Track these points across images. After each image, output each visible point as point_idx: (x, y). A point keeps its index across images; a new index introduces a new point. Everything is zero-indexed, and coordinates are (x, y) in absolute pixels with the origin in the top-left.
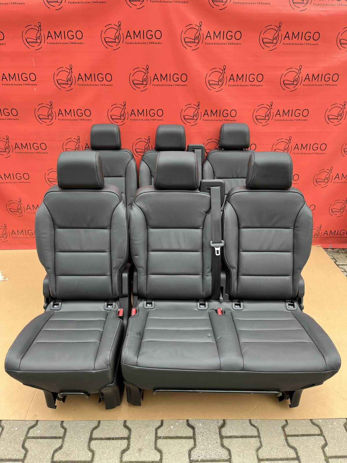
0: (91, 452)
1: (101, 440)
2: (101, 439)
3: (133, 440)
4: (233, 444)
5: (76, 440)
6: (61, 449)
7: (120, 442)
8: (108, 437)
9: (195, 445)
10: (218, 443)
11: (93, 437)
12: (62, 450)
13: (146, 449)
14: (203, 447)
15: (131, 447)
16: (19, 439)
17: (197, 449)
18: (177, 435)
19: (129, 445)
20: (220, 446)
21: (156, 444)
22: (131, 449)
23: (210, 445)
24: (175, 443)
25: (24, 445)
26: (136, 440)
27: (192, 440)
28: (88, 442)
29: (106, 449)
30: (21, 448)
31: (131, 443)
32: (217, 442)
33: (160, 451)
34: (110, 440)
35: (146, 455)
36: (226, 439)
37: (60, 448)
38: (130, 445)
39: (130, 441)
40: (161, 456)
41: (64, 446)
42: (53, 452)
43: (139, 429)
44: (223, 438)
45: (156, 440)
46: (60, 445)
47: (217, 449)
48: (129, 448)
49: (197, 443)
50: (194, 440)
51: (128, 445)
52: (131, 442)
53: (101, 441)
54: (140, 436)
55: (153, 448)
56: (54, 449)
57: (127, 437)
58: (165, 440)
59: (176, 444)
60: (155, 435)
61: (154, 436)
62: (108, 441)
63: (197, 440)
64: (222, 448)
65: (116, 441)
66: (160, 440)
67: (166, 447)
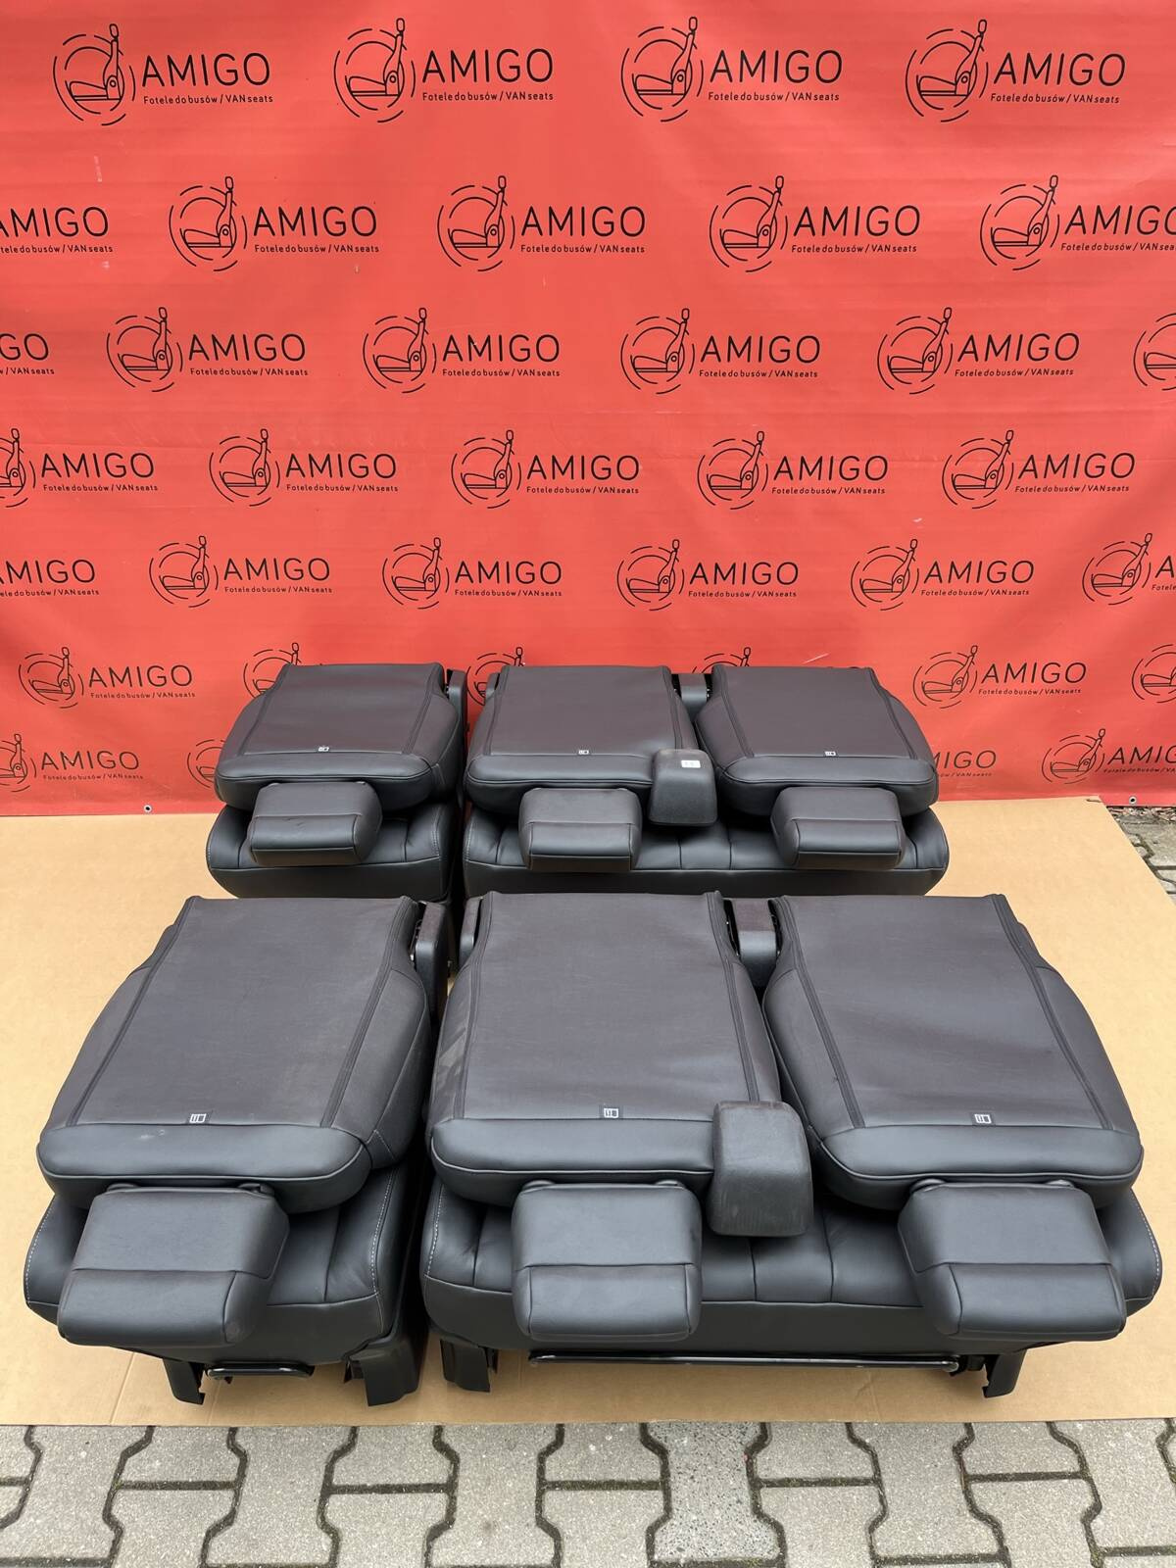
0: (328, 1533)
1: (361, 1493)
3: (466, 1493)
4: (794, 1508)
5: (278, 1492)
6: (230, 1524)
7: (422, 1499)
8: (382, 1482)
9: (668, 1509)
10: (745, 1505)
11: (335, 1482)
12: (236, 1526)
14: (694, 1518)
16: (94, 1491)
17: (675, 1523)
18: (610, 1477)
20: (749, 1514)
21: (539, 1507)
22: (458, 1525)
25: (110, 1509)
26: (475, 1493)
29: (378, 1524)
30: (101, 1519)
31: (458, 1504)
32: (739, 1501)
33: (553, 1532)
34: (390, 1492)
35: (508, 1544)
37: (229, 1520)
40: (555, 1546)
41: (240, 1515)
42: (204, 1535)
43: (484, 1456)
44: (761, 1487)
45: (540, 1494)
46: (226, 1512)
47: (739, 1525)
50: (665, 1493)
52: (459, 1500)
53: (359, 1496)
54: (489, 1479)
55: (532, 1520)
56: (207, 1525)
58: (570, 1495)
60: (538, 1477)
61: (534, 1481)
62: (382, 1497)
63: (674, 1494)
64: (755, 1521)
65: (409, 1495)
66: (555, 1492)
67: (573, 1517)
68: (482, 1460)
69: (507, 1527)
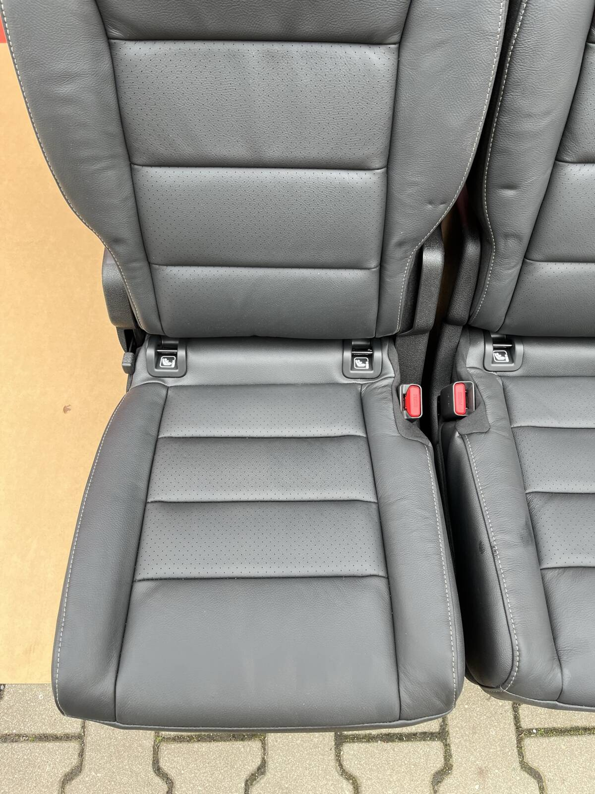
0: (348, 779)
1: (368, 741)
2: (370, 739)
3: (459, 741)
5: (298, 742)
6: (263, 773)
7: (421, 747)
12: (268, 775)
13: (498, 769)
16: (140, 745)
18: (575, 724)
19: (448, 756)
21: (521, 754)
22: (455, 771)
24: (573, 750)
25: (158, 762)
26: (465, 740)
28: (333, 749)
29: (388, 772)
30: (152, 773)
31: (452, 752)
33: (535, 775)
34: (393, 741)
35: (500, 787)
37: (262, 769)
38: (451, 756)
39: (449, 745)
40: (540, 788)
41: (270, 765)
42: (243, 785)
43: (466, 706)
45: (519, 741)
46: (258, 762)
48: (451, 766)
51: (445, 757)
52: (453, 747)
53: (368, 745)
54: (474, 728)
55: (517, 765)
56: (245, 775)
57: (438, 730)
58: (545, 741)
59: (577, 751)
60: (516, 725)
61: (513, 728)
62: (388, 746)
65: (410, 743)
66: (532, 739)
67: (550, 762)
68: (466, 710)
69: (497, 771)
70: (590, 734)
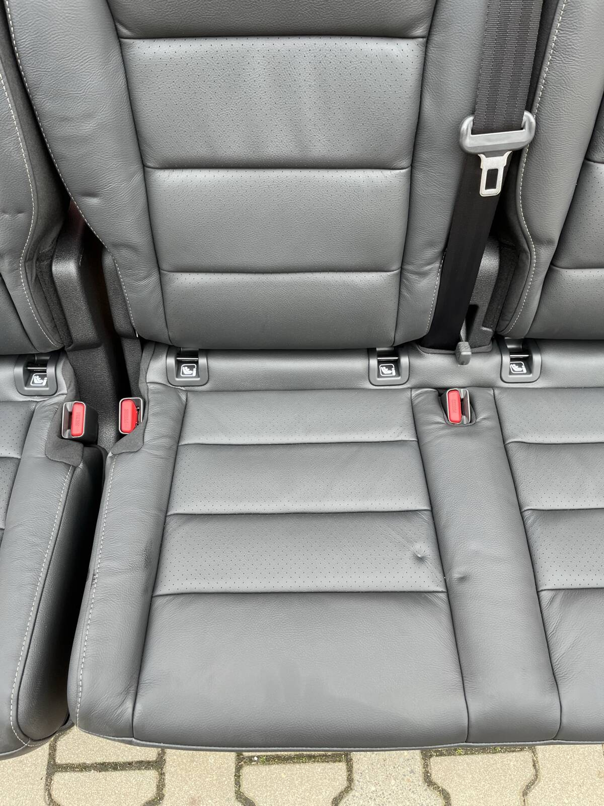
2: (84, 768)
13: (212, 800)
15: (167, 791)
19: (161, 786)
23: (393, 782)
24: (293, 779)
27: (341, 764)
28: (44, 778)
36: (439, 759)
38: (164, 785)
39: (164, 775)
48: (163, 795)
49: (356, 776)
51: (158, 786)
57: (155, 759)
59: (297, 780)
70: (314, 762)
